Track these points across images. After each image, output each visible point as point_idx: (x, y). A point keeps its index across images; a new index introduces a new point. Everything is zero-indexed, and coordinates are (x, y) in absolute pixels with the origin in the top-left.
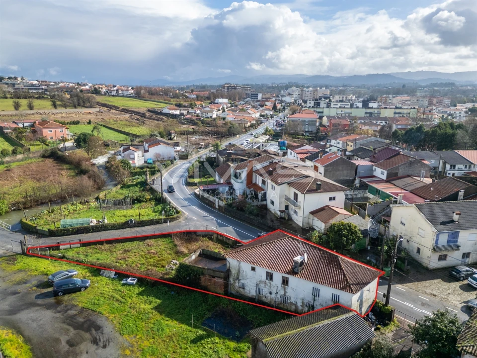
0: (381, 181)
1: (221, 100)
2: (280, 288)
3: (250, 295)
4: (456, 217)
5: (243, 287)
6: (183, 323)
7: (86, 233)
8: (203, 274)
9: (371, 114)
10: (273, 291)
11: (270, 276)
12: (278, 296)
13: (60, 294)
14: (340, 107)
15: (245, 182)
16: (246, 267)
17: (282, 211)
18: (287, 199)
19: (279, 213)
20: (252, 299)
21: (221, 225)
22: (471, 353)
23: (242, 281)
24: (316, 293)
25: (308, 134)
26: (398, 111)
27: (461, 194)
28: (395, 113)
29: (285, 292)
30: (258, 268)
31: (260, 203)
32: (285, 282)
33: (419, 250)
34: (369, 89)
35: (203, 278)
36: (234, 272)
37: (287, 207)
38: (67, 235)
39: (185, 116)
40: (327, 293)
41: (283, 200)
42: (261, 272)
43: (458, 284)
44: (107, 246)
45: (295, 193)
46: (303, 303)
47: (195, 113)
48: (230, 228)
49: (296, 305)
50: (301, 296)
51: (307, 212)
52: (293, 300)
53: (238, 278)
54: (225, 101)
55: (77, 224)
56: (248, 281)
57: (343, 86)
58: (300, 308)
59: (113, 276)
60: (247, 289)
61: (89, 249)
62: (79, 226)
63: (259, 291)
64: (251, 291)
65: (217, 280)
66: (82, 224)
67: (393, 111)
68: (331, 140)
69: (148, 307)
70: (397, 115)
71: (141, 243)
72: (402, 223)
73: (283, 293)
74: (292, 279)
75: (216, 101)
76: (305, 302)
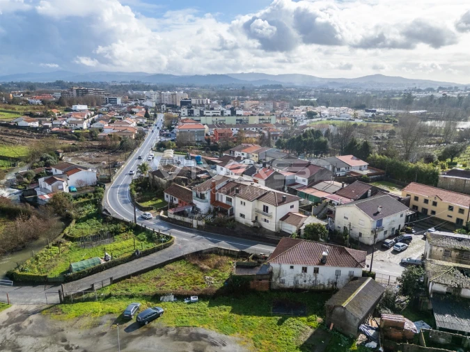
0: (304, 187)
1: (79, 107)
2: (312, 276)
3: (288, 287)
4: (379, 209)
5: (283, 282)
6: (260, 316)
7: (101, 271)
8: (253, 280)
9: (241, 120)
10: (307, 280)
11: (305, 270)
12: (311, 282)
13: (146, 323)
14: (214, 116)
15: (209, 201)
16: (286, 267)
17: (254, 222)
18: (258, 211)
19: (252, 224)
20: (290, 290)
21: (215, 242)
22: (437, 283)
23: (282, 278)
24: (338, 274)
25: (199, 144)
26: (261, 117)
27: (369, 192)
28: (260, 120)
29: (316, 278)
30: (295, 266)
31: (229, 218)
32: (316, 271)
33: (360, 234)
34: (213, 90)
35: (251, 283)
36: (275, 273)
37: (256, 217)
38: (83, 277)
39: (50, 128)
40: (345, 271)
41: (254, 212)
42: (298, 268)
43: (389, 252)
44: (135, 278)
45: (264, 206)
46: (329, 282)
47: (61, 125)
48: (223, 242)
49: (324, 285)
50: (328, 278)
51: (278, 220)
52: (321, 282)
53: (279, 277)
54: (85, 107)
55: (89, 265)
56: (287, 277)
57: (189, 87)
58: (327, 286)
59: (173, 300)
60: (287, 282)
61: (122, 284)
62: (92, 267)
63: (296, 282)
64: (289, 282)
65: (263, 281)
66: (94, 264)
67: (258, 117)
68: (234, 152)
69: (227, 313)
70: (261, 121)
71: (163, 269)
72: (345, 217)
73: (314, 279)
74: (321, 268)
75: (74, 107)
76: (330, 281)
